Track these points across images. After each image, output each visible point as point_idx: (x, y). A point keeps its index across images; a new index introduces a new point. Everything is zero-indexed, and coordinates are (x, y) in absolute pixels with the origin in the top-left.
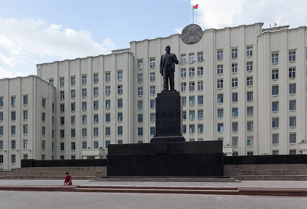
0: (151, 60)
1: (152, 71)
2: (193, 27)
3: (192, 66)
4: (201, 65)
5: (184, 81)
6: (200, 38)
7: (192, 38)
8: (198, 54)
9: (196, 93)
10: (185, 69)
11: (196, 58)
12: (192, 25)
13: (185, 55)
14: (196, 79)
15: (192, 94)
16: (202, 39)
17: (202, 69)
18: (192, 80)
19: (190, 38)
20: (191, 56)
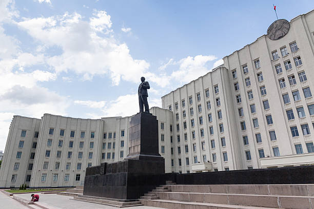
0: (243, 68)
1: (246, 77)
2: (278, 23)
3: (286, 59)
4: (297, 55)
5: (281, 77)
6: (288, 30)
7: (279, 33)
8: (290, 44)
9: (299, 86)
10: (279, 65)
11: (288, 49)
12: (276, 22)
13: (276, 51)
14: (294, 71)
15: (294, 89)
16: (290, 30)
17: (299, 58)
18: (290, 73)
19: (277, 33)
20: (283, 50)
